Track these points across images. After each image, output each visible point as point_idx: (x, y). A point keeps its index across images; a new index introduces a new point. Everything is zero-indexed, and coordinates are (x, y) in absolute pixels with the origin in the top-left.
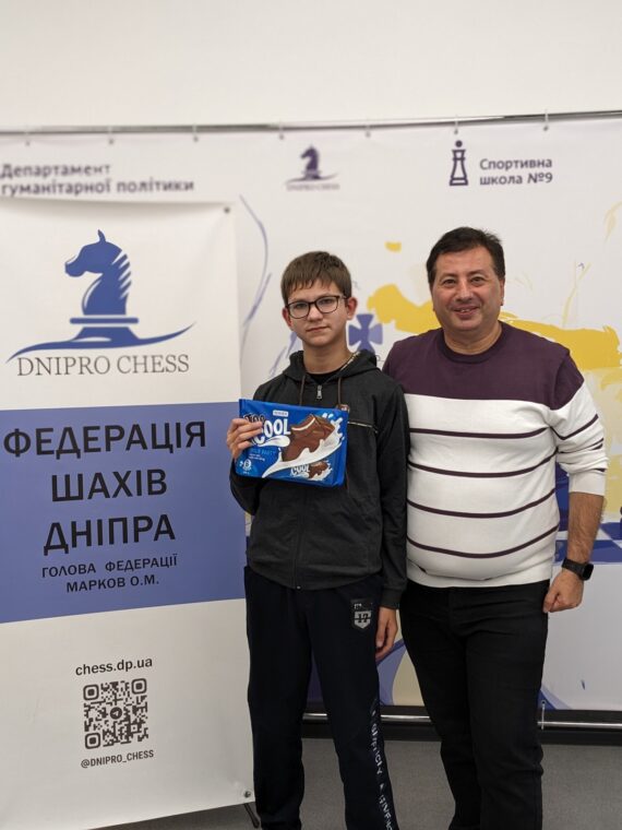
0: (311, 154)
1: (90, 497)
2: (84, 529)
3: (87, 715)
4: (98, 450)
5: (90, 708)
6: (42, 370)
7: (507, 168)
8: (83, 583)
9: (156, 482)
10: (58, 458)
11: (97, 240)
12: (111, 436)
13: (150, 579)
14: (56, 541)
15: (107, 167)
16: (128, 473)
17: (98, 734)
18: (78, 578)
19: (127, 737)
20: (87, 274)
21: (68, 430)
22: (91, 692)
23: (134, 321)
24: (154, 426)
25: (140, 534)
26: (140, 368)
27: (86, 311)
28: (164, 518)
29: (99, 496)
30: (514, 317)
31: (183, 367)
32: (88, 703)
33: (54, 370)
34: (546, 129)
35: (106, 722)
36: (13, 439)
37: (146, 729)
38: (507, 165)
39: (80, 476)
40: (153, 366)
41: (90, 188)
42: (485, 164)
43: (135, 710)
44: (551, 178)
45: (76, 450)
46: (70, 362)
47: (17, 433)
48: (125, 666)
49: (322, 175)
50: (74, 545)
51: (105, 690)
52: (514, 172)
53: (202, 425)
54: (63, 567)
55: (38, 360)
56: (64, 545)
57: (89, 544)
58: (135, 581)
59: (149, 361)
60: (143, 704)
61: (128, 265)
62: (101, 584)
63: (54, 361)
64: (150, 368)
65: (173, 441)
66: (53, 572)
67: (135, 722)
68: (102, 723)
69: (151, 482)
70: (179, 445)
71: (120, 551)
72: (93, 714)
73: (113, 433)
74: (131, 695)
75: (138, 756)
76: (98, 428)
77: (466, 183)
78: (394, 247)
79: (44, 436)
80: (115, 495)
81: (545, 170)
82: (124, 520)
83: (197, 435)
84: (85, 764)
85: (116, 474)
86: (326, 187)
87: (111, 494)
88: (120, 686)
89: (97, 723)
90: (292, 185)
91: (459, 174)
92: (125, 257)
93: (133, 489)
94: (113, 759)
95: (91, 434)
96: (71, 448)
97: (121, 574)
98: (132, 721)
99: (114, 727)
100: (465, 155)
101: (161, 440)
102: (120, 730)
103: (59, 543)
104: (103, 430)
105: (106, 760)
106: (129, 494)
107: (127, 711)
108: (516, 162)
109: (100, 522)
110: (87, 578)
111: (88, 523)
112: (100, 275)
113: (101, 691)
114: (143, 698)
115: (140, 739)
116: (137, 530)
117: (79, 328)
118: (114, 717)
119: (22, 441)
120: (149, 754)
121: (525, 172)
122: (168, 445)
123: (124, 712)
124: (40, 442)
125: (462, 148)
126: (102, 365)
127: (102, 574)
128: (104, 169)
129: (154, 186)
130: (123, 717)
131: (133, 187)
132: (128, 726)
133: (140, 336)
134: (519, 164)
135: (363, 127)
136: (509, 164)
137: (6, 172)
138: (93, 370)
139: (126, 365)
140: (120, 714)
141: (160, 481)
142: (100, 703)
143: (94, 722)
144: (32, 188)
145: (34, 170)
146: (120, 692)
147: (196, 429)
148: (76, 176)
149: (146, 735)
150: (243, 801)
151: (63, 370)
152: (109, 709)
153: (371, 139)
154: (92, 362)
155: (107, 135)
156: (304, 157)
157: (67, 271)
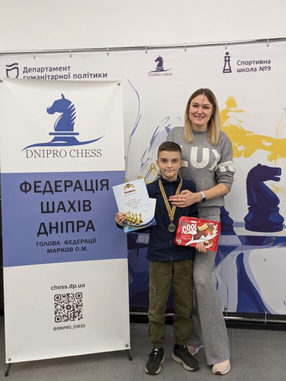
0: (160, 60)
1: (58, 212)
2: (55, 226)
3: (56, 308)
4: (61, 191)
5: (57, 305)
6: (37, 155)
7: (250, 64)
8: (54, 249)
9: (87, 206)
10: (44, 194)
11: (61, 98)
13: (84, 249)
14: (42, 231)
15: (69, 67)
16: (74, 201)
17: (61, 316)
18: (52, 247)
19: (73, 318)
20: (56, 113)
21: (48, 182)
22: (58, 298)
23: (77, 134)
24: (86, 181)
25: (80, 228)
26: (80, 155)
27: (56, 130)
28: (90, 222)
29: (62, 211)
30: (253, 133)
31: (99, 155)
32: (56, 302)
33: (42, 156)
34: (268, 46)
35: (64, 311)
36: (24, 186)
37: (82, 315)
38: (249, 63)
39: (53, 203)
40: (86, 154)
41: (61, 77)
42: (240, 63)
43: (77, 306)
44: (270, 69)
46: (49, 152)
47: (26, 183)
48: (73, 286)
49: (164, 69)
50: (51, 233)
51: (64, 297)
52: (253, 66)
53: (107, 181)
54: (46, 242)
55: (35, 151)
57: (57, 232)
58: (77, 249)
59: (84, 152)
60: (80, 304)
61: (74, 109)
62: (62, 250)
63: (42, 152)
64: (84, 155)
65: (94, 187)
66: (41, 244)
67: (77, 312)
68: (62, 311)
69: (84, 206)
70: (97, 190)
71: (71, 236)
72: (59, 307)
73: (68, 184)
74: (75, 299)
75: (78, 326)
76: (61, 181)
77: (231, 72)
79: (38, 184)
80: (68, 211)
81: (267, 65)
82: (73, 222)
83: (105, 185)
84: (55, 329)
85: (69, 202)
86: (167, 74)
88: (71, 295)
90: (151, 74)
91: (227, 67)
92: (73, 106)
93: (77, 208)
94: (67, 327)
95: (58, 184)
96: (49, 190)
97: (71, 246)
98: (76, 310)
99: (68, 313)
100: (230, 59)
101: (89, 187)
102: (70, 315)
103: (44, 232)
104: (63, 182)
105: (64, 328)
106: (75, 211)
107: (74, 307)
108: (254, 61)
109: (62, 223)
110: (56, 247)
111: (57, 223)
112: (62, 113)
113: (62, 297)
114: (81, 301)
115: (79, 319)
116: (78, 227)
117: (53, 137)
118: (68, 309)
119: (28, 187)
120: (83, 326)
121: (258, 66)
122: (92, 190)
123: (72, 307)
124: (35, 187)
125: (229, 55)
126: (63, 154)
127: (64, 246)
128: (68, 69)
129: (90, 76)
130: (72, 309)
131: (80, 76)
132: (74, 313)
133: (80, 140)
134: (255, 62)
135: (183, 47)
136: (250, 63)
137: (25, 71)
138: (59, 156)
139: (73, 153)
140: (70, 308)
141: (88, 206)
142: (62, 302)
143: (59, 311)
144: (36, 77)
145: (37, 69)
146: (70, 298)
147: (104, 183)
148: (55, 71)
149: (82, 318)
150: (124, 348)
151: (46, 155)
152: (65, 305)
153: (187, 52)
154: (59, 152)
155: (69, 53)
156: (156, 61)
157: (48, 112)
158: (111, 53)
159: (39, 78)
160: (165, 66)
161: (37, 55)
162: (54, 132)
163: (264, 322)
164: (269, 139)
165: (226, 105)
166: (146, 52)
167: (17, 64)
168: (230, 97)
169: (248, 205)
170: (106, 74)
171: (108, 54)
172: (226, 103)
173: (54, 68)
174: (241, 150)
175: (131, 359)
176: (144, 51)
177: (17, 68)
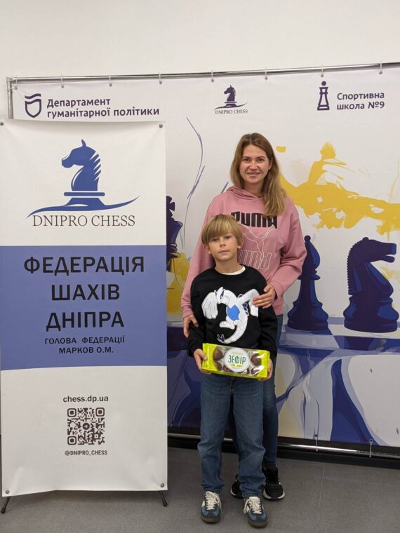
0: (231, 91)
1: (74, 299)
2: (70, 318)
3: (69, 426)
4: (79, 271)
5: (71, 422)
6: (47, 223)
7: (355, 99)
8: (69, 349)
9: (113, 292)
10: (56, 275)
11: (81, 145)
12: (87, 263)
13: (108, 350)
14: (53, 323)
16: (97, 285)
17: (75, 437)
18: (66, 346)
19: (92, 441)
20: (74, 166)
21: (62, 259)
22: (72, 413)
23: (103, 194)
24: (113, 258)
25: (103, 322)
26: (105, 223)
27: (73, 189)
28: (117, 314)
29: (79, 299)
30: (357, 194)
31: (131, 223)
32: (70, 418)
33: (54, 223)
34: (381, 73)
35: (80, 430)
36: (29, 263)
37: (103, 438)
39: (68, 286)
40: (113, 222)
42: (341, 96)
44: (383, 105)
45: (66, 271)
46: (64, 218)
47: (32, 260)
48: (92, 399)
49: (237, 104)
50: (64, 326)
51: (80, 412)
52: (359, 101)
53: (142, 258)
54: (57, 339)
55: (45, 216)
57: (73, 326)
58: (99, 350)
59: (111, 218)
60: (102, 423)
61: (99, 160)
62: (79, 350)
63: (54, 218)
64: (111, 223)
65: (124, 268)
66: (52, 341)
67: (97, 433)
68: (78, 431)
69: (110, 292)
70: (128, 271)
71: (91, 332)
72: (73, 425)
74: (95, 416)
75: (98, 453)
76: (79, 258)
77: (328, 109)
78: (281, 149)
79: (48, 262)
80: (89, 299)
81: (379, 100)
82: (94, 314)
83: (139, 264)
84: (67, 453)
85: (90, 286)
86: (240, 112)
87: (87, 298)
88: (89, 411)
89: (75, 431)
90: (219, 110)
91: (324, 102)
92: (97, 156)
93: (100, 295)
94: (84, 453)
95: (75, 261)
96: (64, 269)
97: (91, 345)
98: (95, 431)
99: (84, 434)
100: (328, 91)
101: (117, 267)
102: (88, 436)
103: (55, 325)
104: (82, 260)
105: (79, 453)
106: (97, 298)
107: (93, 426)
108: (361, 95)
109: (79, 314)
110: (71, 346)
111: (73, 314)
112: (82, 166)
113: (77, 412)
114: (102, 419)
115: (100, 443)
116: (101, 320)
117: (69, 198)
118: (85, 428)
119: (35, 263)
120: (105, 453)
121: (366, 101)
122: (121, 270)
123: (91, 426)
124: (45, 265)
125: (326, 86)
126: (83, 221)
127: (80, 344)
128: (106, 102)
129: (136, 112)
130: (90, 429)
131: (123, 113)
132: (93, 435)
133: (106, 204)
134: (363, 96)
135: (263, 73)
136: (356, 96)
137: (50, 104)
138: (77, 223)
139: (97, 221)
140: (88, 428)
141: (115, 292)
142: (77, 419)
143: (73, 430)
144: (65, 113)
145: (66, 102)
146: (89, 414)
147: (138, 261)
148: (90, 106)
149: (103, 441)
150: (159, 489)
151: (59, 223)
152: (82, 423)
153: (268, 81)
154: (77, 219)
155: (108, 81)
156: (226, 93)
158: (165, 81)
159: (68, 114)
160: (238, 100)
161: (66, 82)
162: (71, 191)
163: (368, 456)
164: (380, 203)
165: (321, 155)
166: (213, 81)
167: (40, 95)
168: (327, 145)
169: (350, 294)
170: (158, 110)
171: (161, 83)
172: (321, 152)
173: (88, 101)
174: (340, 218)
175: (165, 505)
176: (210, 79)
177: (40, 100)
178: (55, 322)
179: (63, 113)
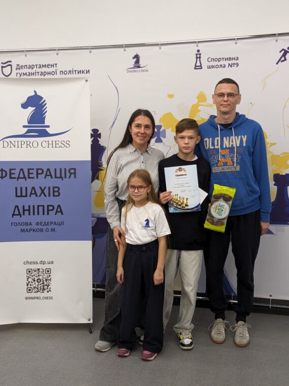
0: (137, 57)
1: (30, 196)
2: (28, 209)
3: (28, 280)
4: (33, 178)
5: (29, 277)
6: (12, 146)
8: (27, 229)
10: (18, 180)
11: (34, 94)
13: (53, 230)
14: (17, 212)
15: (56, 64)
16: (45, 187)
17: (32, 288)
18: (25, 227)
19: (43, 290)
20: (29, 107)
21: (22, 170)
22: (29, 272)
23: (48, 126)
24: (55, 169)
25: (50, 212)
26: (50, 146)
27: (29, 123)
28: (59, 206)
29: (34, 196)
31: (68, 146)
32: (28, 275)
33: (16, 146)
34: (236, 43)
35: (35, 283)
37: (50, 288)
38: (219, 60)
39: (26, 188)
41: (49, 73)
42: (210, 60)
44: (238, 65)
45: (25, 178)
46: (23, 143)
47: (2, 170)
48: (43, 263)
49: (141, 66)
50: (24, 214)
51: (35, 271)
52: (222, 63)
53: (75, 169)
54: (19, 223)
55: (11, 142)
56: (20, 214)
57: (29, 214)
58: (47, 230)
59: (54, 143)
60: (49, 278)
61: (46, 104)
62: (34, 230)
63: (16, 142)
64: (54, 146)
65: (63, 175)
66: (15, 224)
67: (46, 285)
68: (33, 284)
69: (54, 192)
70: (65, 177)
71: (41, 218)
72: (30, 280)
73: (39, 172)
74: (45, 274)
75: (47, 298)
76: (33, 169)
77: (201, 68)
78: (171, 96)
79: (12, 171)
80: (40, 196)
81: (235, 62)
82: (43, 206)
83: (73, 173)
84: (27, 298)
85: (40, 188)
86: (143, 71)
87: (38, 196)
88: (41, 270)
90: (129, 70)
91: (198, 64)
92: (45, 101)
93: (47, 194)
94: (37, 298)
95: (31, 171)
96: (23, 176)
97: (42, 227)
99: (38, 286)
100: (201, 56)
101: (58, 175)
102: (40, 287)
104: (35, 170)
105: (34, 298)
106: (45, 196)
107: (43, 280)
108: (223, 58)
109: (34, 206)
110: (29, 227)
111: (29, 206)
112: (34, 108)
113: (33, 271)
114: (49, 276)
115: (48, 292)
116: (48, 210)
117: (26, 129)
118: (38, 282)
119: (4, 173)
120: (51, 298)
121: (227, 63)
122: (61, 177)
124: (11, 174)
125: (200, 53)
126: (35, 144)
127: (34, 226)
128: (55, 65)
129: (74, 72)
130: (41, 282)
131: (65, 73)
132: (44, 286)
133: (50, 133)
135: (157, 45)
137: (18, 68)
138: (31, 146)
139: (45, 144)
140: (40, 282)
141: (57, 192)
142: (33, 276)
143: (30, 283)
144: (27, 74)
145: (28, 66)
146: (40, 273)
147: (72, 171)
148: (44, 68)
149: (50, 291)
150: (87, 322)
151: (20, 146)
152: (36, 279)
153: (161, 50)
154: (31, 143)
155: (56, 51)
156: (133, 58)
157: (22, 107)
158: (93, 51)
159: (30, 74)
160: (142, 63)
161: (28, 53)
165: (197, 100)
166: (125, 50)
167: (10, 62)
168: (201, 92)
170: (89, 71)
171: (90, 52)
172: (197, 97)
175: (91, 332)
176: (123, 49)
177: (11, 65)
178: (18, 212)
179: (26, 73)
